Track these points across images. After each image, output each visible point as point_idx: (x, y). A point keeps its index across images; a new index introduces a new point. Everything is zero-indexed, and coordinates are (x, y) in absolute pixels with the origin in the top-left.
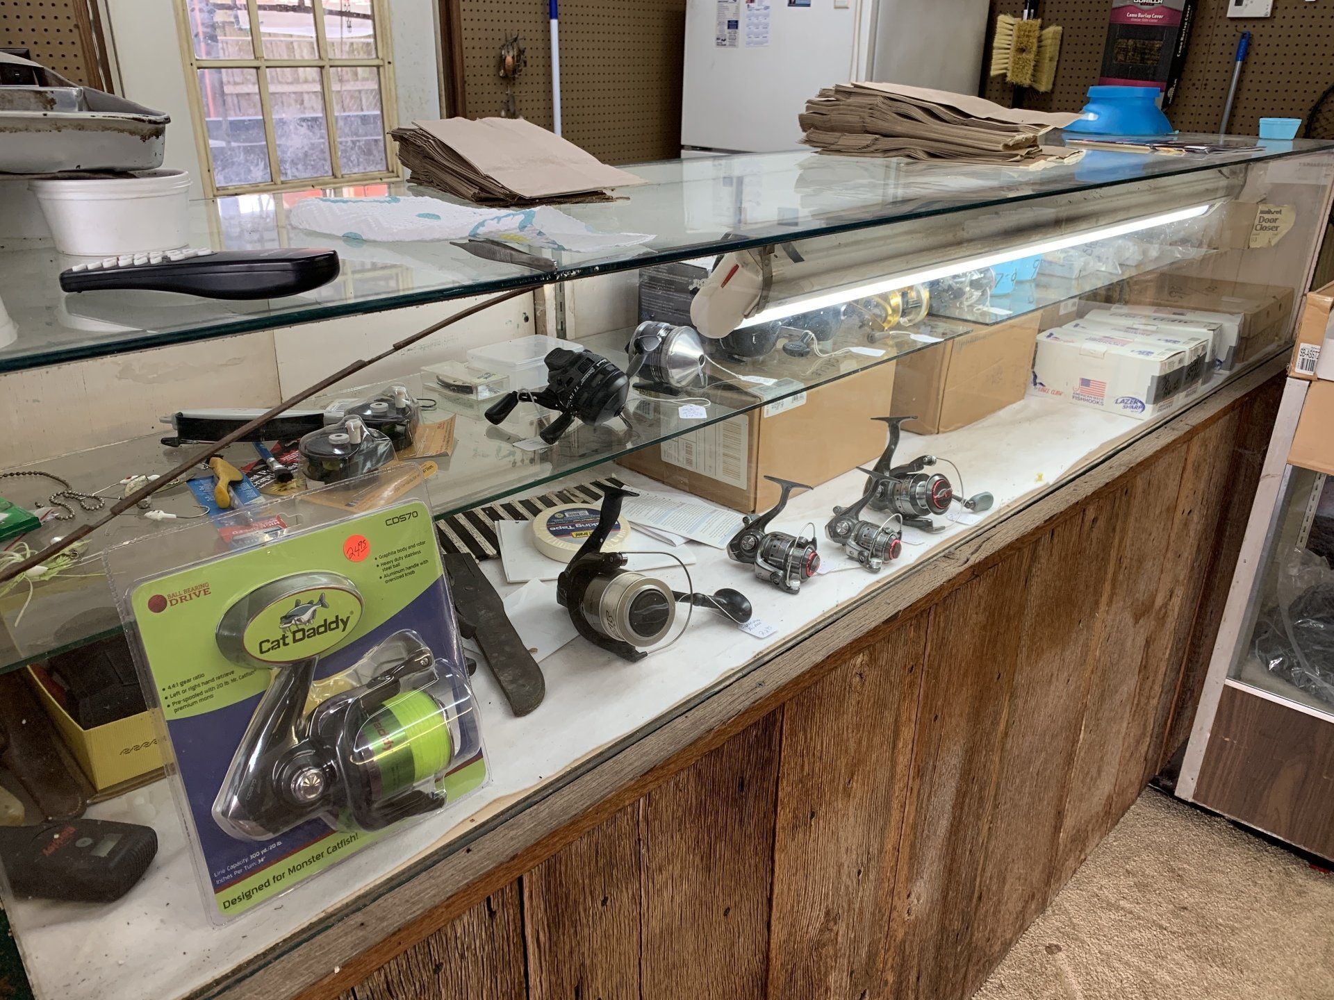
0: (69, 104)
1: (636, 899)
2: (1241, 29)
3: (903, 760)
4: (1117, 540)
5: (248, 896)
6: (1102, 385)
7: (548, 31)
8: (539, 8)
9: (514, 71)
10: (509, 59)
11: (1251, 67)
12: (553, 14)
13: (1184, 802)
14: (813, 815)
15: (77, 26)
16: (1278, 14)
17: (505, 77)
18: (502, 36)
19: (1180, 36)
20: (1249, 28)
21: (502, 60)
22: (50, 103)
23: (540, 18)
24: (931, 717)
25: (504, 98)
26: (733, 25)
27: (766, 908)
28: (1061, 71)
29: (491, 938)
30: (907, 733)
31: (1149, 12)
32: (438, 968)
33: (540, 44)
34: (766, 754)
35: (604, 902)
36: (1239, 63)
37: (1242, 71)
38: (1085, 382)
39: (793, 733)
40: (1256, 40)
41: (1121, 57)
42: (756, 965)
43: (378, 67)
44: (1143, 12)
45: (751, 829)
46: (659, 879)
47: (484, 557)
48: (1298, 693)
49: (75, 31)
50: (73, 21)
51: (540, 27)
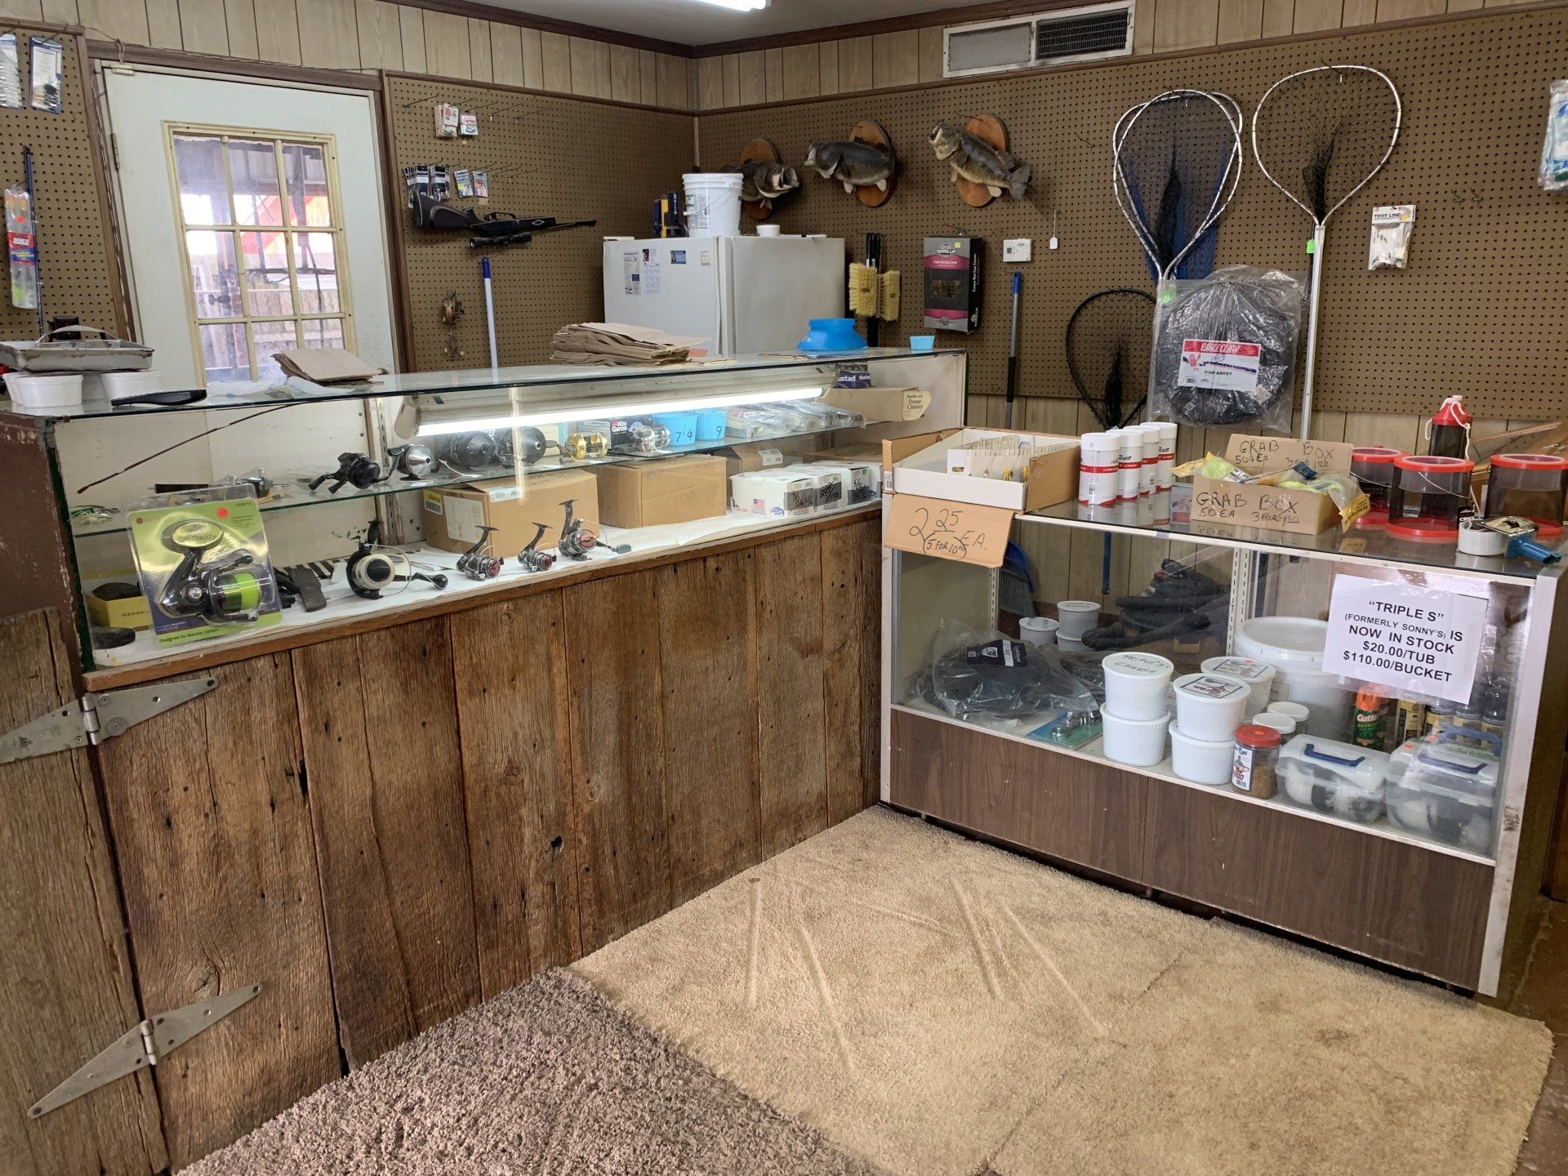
0: (116, 346)
1: (359, 690)
2: (1015, 270)
3: (560, 681)
4: (750, 588)
5: (170, 640)
6: (763, 501)
7: (483, 287)
8: (476, 271)
9: (454, 318)
10: (449, 310)
11: (1025, 298)
12: (486, 274)
13: (886, 803)
14: (485, 691)
15: (113, 300)
16: (1037, 258)
17: (447, 323)
18: (444, 293)
19: (972, 276)
20: (1020, 270)
21: (444, 309)
22: (110, 345)
23: (476, 278)
24: (578, 661)
25: (447, 338)
26: (636, 278)
27: (455, 736)
28: (904, 305)
29: (276, 676)
30: (559, 666)
31: (948, 259)
32: (249, 680)
33: (478, 297)
34: (440, 640)
35: (339, 684)
36: (1016, 295)
37: (1020, 301)
38: (756, 501)
39: (459, 635)
40: (1026, 278)
41: (935, 293)
42: (452, 767)
43: (341, 318)
44: (944, 259)
45: (435, 680)
46: (374, 686)
47: (323, 577)
48: (937, 710)
49: (112, 304)
50: (110, 297)
51: (477, 284)
